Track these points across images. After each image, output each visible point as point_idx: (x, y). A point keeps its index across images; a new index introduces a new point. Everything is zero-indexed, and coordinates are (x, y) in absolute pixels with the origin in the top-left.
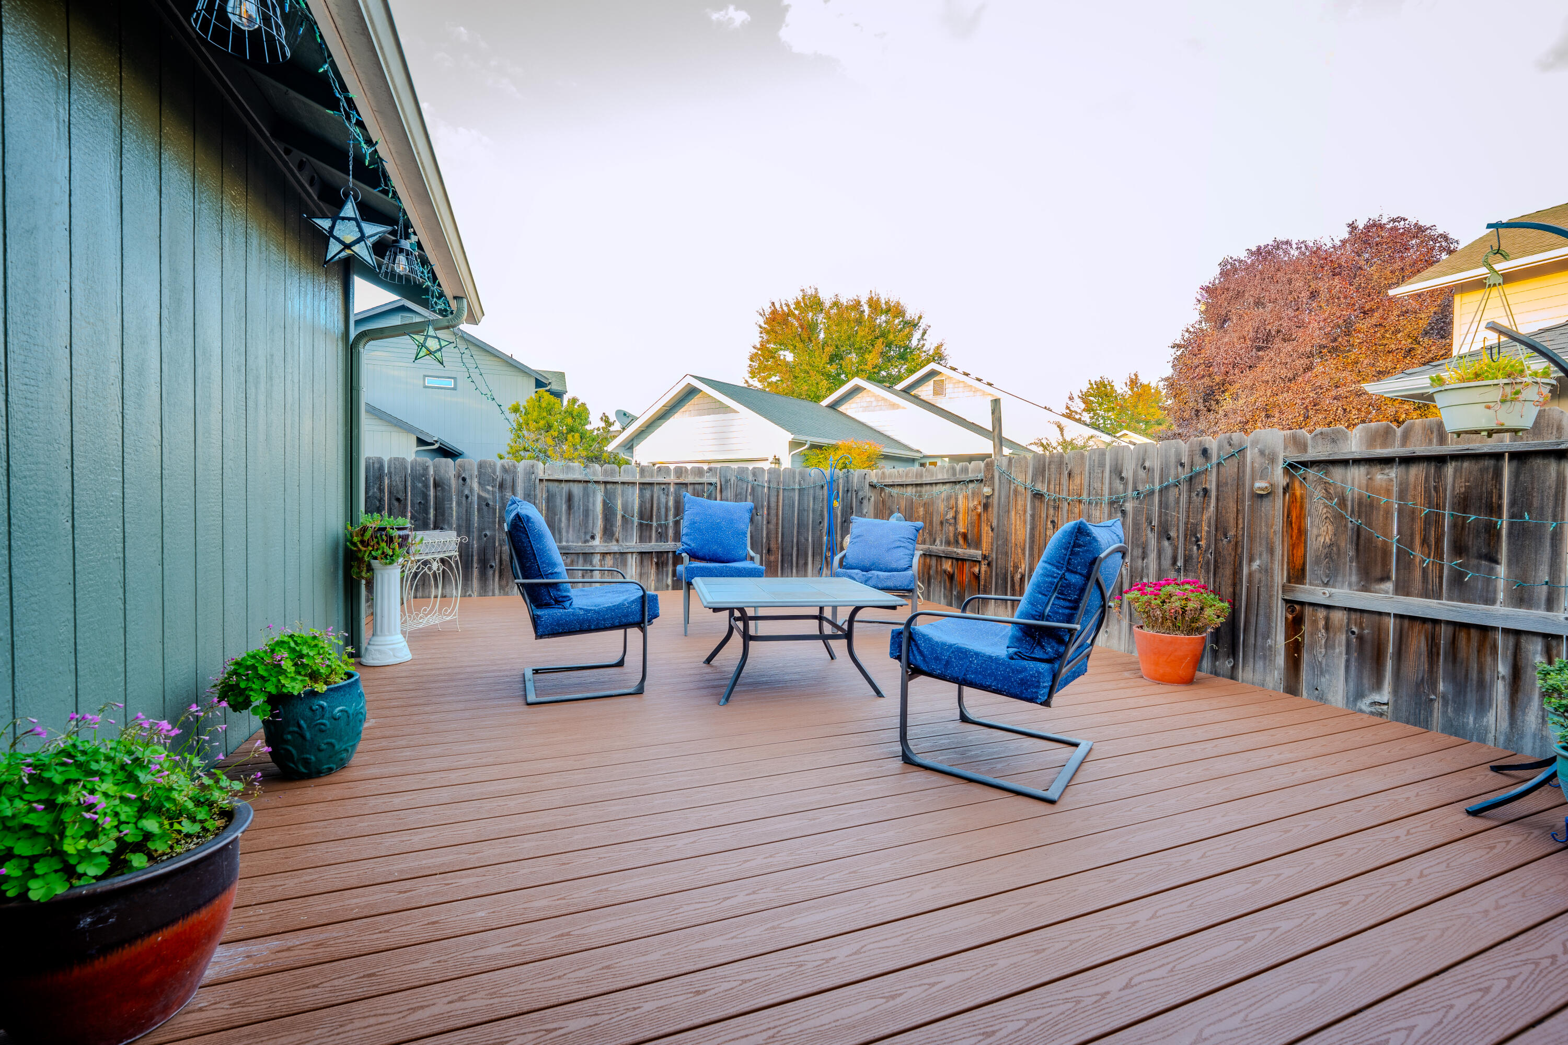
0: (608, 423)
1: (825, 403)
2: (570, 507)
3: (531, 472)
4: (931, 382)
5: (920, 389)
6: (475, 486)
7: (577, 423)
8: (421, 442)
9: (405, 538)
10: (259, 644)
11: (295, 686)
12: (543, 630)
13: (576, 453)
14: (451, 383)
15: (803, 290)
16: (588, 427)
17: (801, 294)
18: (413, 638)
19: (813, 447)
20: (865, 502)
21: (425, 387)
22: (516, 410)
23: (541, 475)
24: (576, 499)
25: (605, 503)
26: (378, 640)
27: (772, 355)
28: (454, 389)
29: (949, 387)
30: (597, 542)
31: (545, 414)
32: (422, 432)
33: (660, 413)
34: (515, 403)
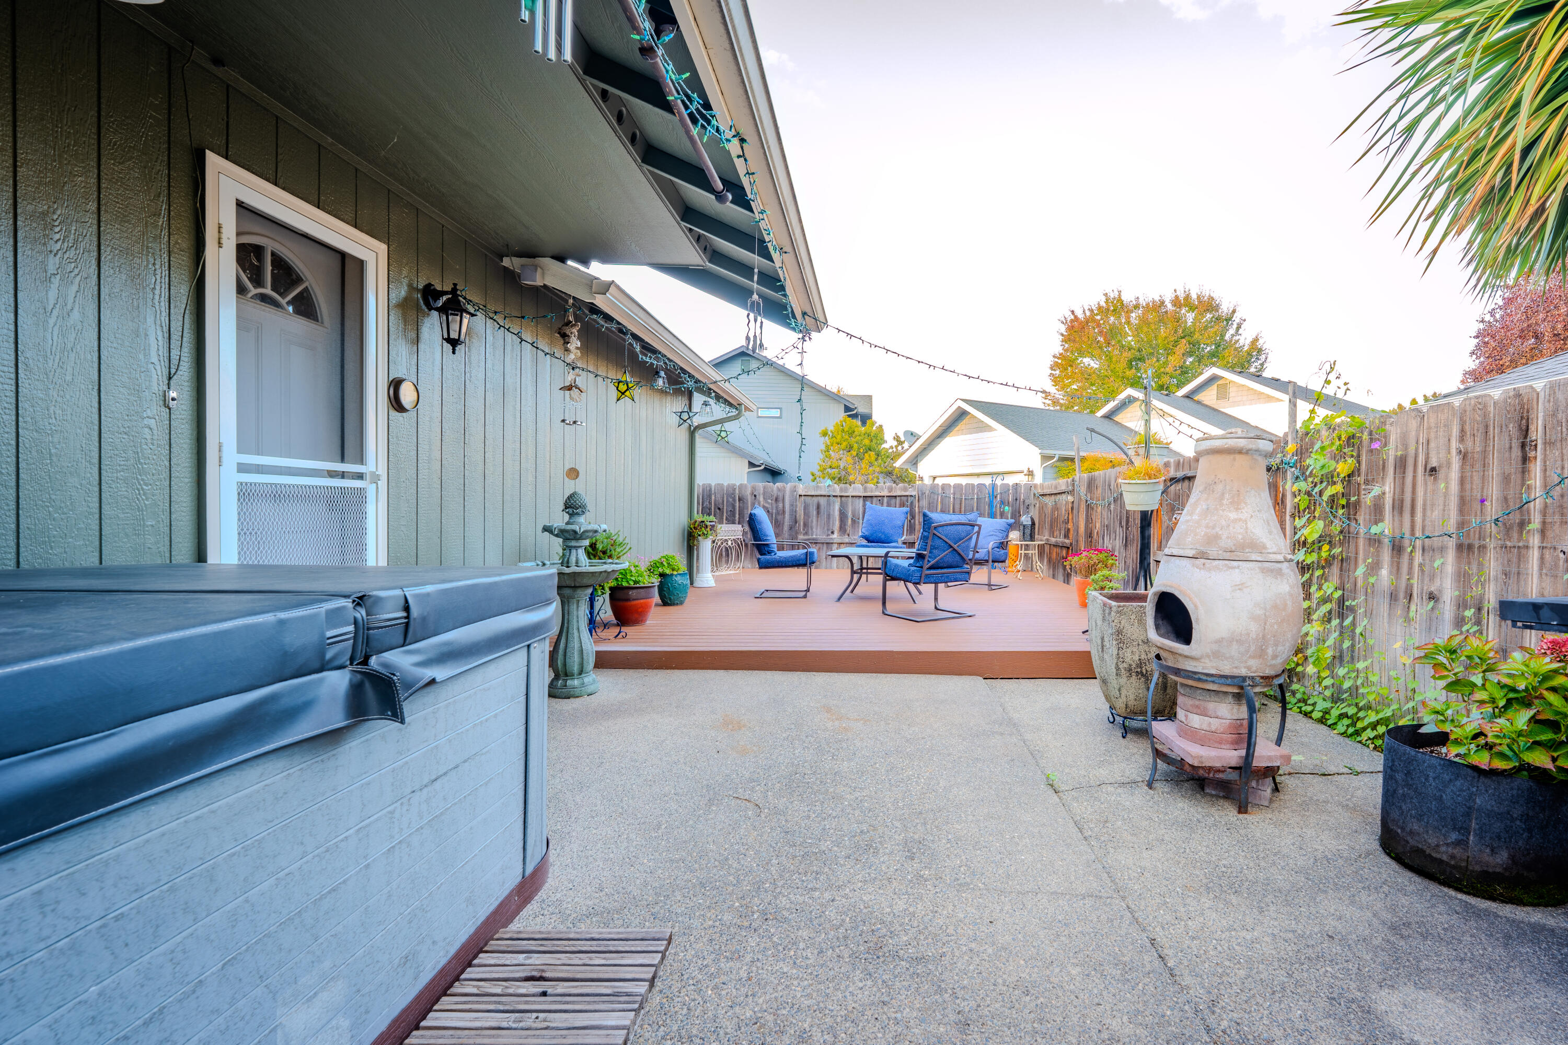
0: (900, 443)
1: (1100, 413)
2: (818, 513)
3: (794, 490)
4: (1215, 387)
5: (1204, 393)
6: (761, 499)
7: (873, 443)
8: (751, 465)
9: (713, 526)
10: (657, 559)
11: (668, 571)
12: (764, 566)
13: (871, 469)
14: (776, 413)
15: (1106, 295)
16: (884, 446)
17: (1104, 299)
18: (717, 579)
19: (1063, 459)
20: (1032, 508)
21: (759, 417)
22: (825, 434)
23: (801, 492)
24: (822, 508)
25: (840, 510)
26: (699, 575)
27: (1071, 363)
28: (780, 417)
29: (1232, 391)
30: (835, 536)
31: (847, 437)
32: (751, 457)
33: (937, 434)
34: (823, 429)
